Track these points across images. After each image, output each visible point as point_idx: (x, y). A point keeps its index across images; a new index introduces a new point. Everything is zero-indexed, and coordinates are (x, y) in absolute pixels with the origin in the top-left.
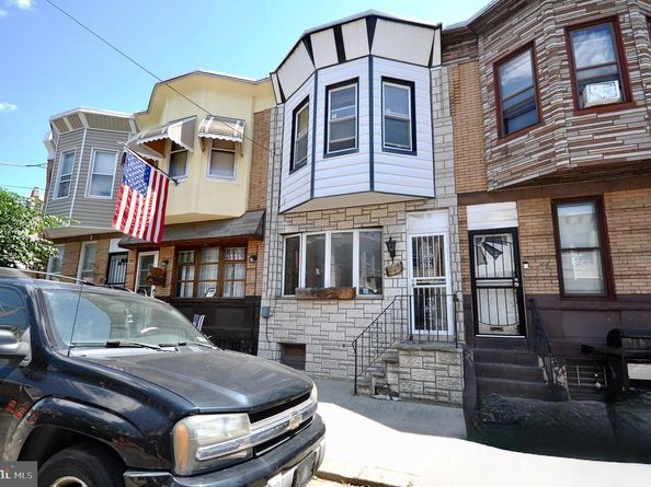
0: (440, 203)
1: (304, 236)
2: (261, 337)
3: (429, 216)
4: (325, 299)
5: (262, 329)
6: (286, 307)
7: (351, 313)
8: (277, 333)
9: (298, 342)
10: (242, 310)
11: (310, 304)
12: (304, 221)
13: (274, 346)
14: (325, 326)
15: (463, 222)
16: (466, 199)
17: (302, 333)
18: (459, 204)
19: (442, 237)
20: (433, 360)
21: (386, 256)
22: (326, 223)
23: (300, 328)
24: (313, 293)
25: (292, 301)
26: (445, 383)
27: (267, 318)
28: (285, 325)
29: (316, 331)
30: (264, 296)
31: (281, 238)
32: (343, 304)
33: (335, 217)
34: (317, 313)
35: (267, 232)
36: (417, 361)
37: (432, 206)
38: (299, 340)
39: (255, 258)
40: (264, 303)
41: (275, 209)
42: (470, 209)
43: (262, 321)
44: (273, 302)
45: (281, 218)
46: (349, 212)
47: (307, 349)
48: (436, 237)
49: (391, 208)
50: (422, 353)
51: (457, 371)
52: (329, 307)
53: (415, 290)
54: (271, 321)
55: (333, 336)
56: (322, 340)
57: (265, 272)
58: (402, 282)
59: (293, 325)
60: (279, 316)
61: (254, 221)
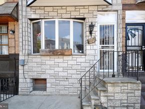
0: (114, 8)
1: (43, 21)
2: (21, 76)
3: (108, 14)
4: (57, 55)
5: (21, 72)
6: (34, 60)
7: (70, 62)
8: (30, 74)
9: (42, 78)
10: (8, 62)
11: (48, 58)
12: (42, 12)
13: (28, 80)
14: (56, 69)
15: (124, 18)
16: (126, 7)
17: (44, 73)
18: (123, 10)
19: (113, 25)
20: (126, 88)
21: (88, 33)
22: (55, 14)
23: (43, 70)
24: (50, 51)
25: (37, 56)
26: (132, 100)
27: (23, 66)
28: (34, 69)
29: (52, 72)
30: (21, 53)
31: (29, 21)
32: (66, 58)
33: (60, 11)
34: (52, 63)
35: (20, 17)
36: (118, 89)
37: (110, 9)
38: (43, 77)
39: (14, 32)
40: (21, 58)
41: (24, 3)
42: (127, 12)
43: (20, 67)
44: (27, 57)
45: (29, 9)
46: (68, 9)
47: (47, 81)
48: (111, 26)
49: (91, 8)
50: (121, 85)
51: (138, 93)
52: (59, 60)
53: (101, 51)
54: (26, 67)
55: (61, 74)
56: (56, 76)
57: (21, 40)
58: (95, 47)
59: (39, 69)
60: (30, 64)
61: (10, 7)
